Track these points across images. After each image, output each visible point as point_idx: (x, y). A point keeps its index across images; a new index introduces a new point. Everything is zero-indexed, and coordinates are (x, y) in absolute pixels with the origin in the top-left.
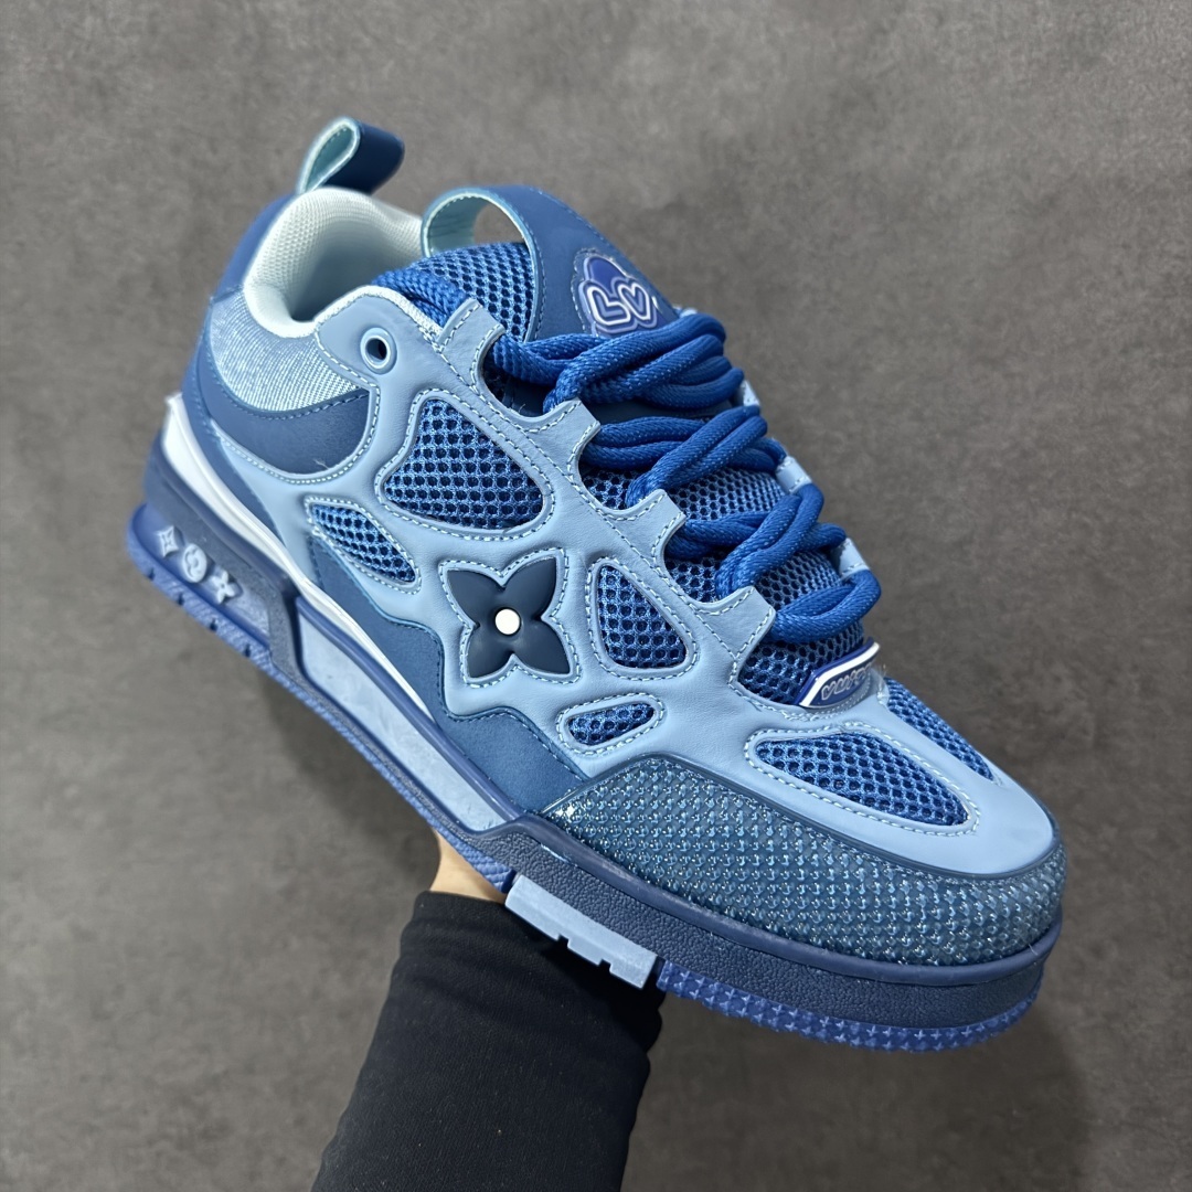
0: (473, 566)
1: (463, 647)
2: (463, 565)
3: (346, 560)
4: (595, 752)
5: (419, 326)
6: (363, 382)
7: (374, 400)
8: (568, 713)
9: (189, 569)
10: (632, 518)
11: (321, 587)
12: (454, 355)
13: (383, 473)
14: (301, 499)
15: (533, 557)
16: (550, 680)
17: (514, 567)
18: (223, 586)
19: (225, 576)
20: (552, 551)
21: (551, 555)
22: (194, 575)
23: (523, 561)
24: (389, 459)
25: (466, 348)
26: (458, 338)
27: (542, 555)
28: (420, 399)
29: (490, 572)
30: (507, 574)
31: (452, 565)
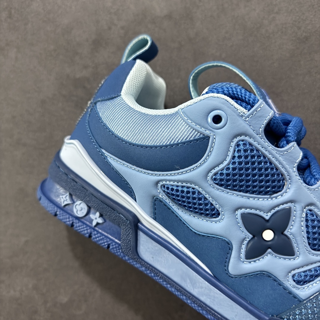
0: (253, 211)
1: (244, 247)
2: (248, 211)
3: (175, 208)
4: (304, 288)
5: (238, 110)
6: (207, 132)
7: (213, 141)
8: (293, 272)
9: (77, 212)
10: (317, 190)
11: (155, 219)
12: (253, 122)
13: (214, 171)
14: (157, 183)
15: (281, 207)
16: (285, 259)
17: (273, 211)
18: (96, 219)
19: (98, 214)
20: (289, 205)
21: (289, 206)
22: (80, 214)
23: (277, 209)
24: (218, 165)
25: (260, 119)
26: (257, 115)
27: (285, 206)
28: (236, 140)
29: (261, 214)
30: (270, 214)
31: (243, 210)
